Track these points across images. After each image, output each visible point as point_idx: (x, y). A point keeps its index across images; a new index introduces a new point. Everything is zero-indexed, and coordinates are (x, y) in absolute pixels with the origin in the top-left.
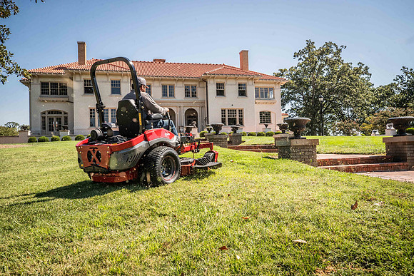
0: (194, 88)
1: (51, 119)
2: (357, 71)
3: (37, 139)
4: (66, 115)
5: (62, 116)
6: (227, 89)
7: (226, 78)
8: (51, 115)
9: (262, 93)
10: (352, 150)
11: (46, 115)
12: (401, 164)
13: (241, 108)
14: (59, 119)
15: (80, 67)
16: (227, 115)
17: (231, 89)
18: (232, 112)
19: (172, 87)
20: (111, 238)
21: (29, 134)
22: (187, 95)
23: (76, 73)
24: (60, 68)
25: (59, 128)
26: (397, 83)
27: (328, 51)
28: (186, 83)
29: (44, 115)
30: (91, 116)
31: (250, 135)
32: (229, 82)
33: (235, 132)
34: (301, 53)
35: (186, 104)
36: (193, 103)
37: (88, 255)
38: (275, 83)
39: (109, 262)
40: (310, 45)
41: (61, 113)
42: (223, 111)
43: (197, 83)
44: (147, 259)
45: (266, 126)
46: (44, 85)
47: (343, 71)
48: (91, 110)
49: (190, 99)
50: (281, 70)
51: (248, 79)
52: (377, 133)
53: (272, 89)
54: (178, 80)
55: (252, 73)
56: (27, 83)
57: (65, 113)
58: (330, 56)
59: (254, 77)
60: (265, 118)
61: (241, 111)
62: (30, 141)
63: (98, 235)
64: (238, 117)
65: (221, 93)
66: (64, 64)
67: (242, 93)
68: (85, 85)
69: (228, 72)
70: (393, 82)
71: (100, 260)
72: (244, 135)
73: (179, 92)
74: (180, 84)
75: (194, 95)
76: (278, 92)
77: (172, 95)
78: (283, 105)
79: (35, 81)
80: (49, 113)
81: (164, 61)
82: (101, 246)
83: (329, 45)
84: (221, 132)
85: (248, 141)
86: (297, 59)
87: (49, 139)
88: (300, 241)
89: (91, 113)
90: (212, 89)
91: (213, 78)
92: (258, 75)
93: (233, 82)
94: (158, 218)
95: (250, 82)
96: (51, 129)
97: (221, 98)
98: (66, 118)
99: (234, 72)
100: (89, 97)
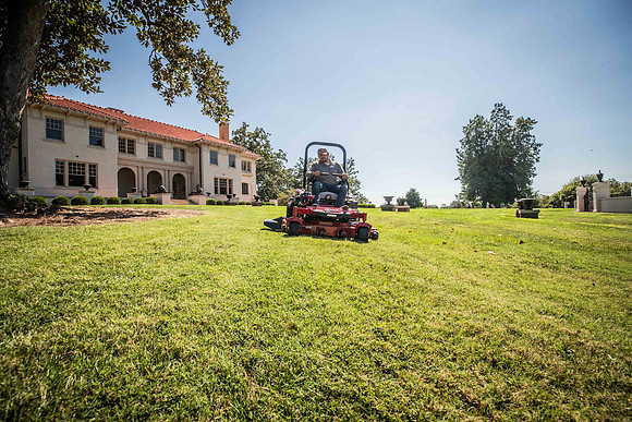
0: (183, 151)
6: (220, 158)
7: (219, 147)
13: (230, 178)
16: (219, 183)
17: (223, 159)
18: (223, 181)
19: (160, 147)
22: (176, 158)
23: (34, 107)
28: (174, 145)
30: (57, 171)
32: (221, 151)
35: (175, 169)
36: (179, 168)
42: (216, 179)
43: (186, 147)
48: (57, 162)
49: (181, 164)
53: (249, 163)
54: (169, 140)
60: (245, 188)
61: (230, 181)
64: (228, 187)
65: (214, 161)
67: (233, 165)
68: (48, 125)
73: (168, 155)
74: (168, 145)
75: (183, 160)
76: (254, 167)
77: (160, 156)
81: (122, 112)
89: (57, 167)
90: (206, 156)
91: (208, 145)
93: (225, 152)
95: (238, 154)
97: (214, 167)
100: (55, 144)
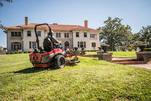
0: (68, 34)
1: (15, 46)
2: (127, 28)
3: (9, 53)
4: (20, 44)
5: (19, 44)
6: (80, 35)
7: (79, 30)
8: (15, 44)
9: (93, 36)
10: (125, 57)
11: (13, 44)
12: (142, 61)
13: (85, 41)
14: (18, 46)
15: (26, 26)
16: (80, 44)
17: (81, 34)
18: (82, 43)
19: (60, 34)
20: (37, 90)
21: (7, 51)
22: (65, 36)
23: (24, 29)
24: (18, 27)
25: (18, 49)
26: (141, 32)
27: (116, 21)
28: (65, 32)
29: (12, 44)
30: (30, 44)
31: (88, 51)
32: (81, 32)
33: (83, 50)
34: (106, 21)
35: (65, 40)
36: (67, 39)
37: (28, 96)
38: (97, 32)
39: (35, 99)
40: (110, 18)
41: (19, 43)
42: (78, 42)
43: (69, 32)
44: (50, 97)
45: (94, 48)
46: (12, 33)
47: (122, 28)
48: (30, 42)
49: (67, 38)
50: (99, 28)
51: (87, 31)
52: (134, 50)
53: (96, 34)
54: (62, 31)
55: (89, 29)
56: (6, 32)
57: (20, 43)
58: (117, 23)
59: (90, 30)
60: (94, 45)
61: (85, 43)
62: (7, 54)
63: (32, 89)
64: (84, 45)
65: (77, 36)
66: (20, 25)
67: (85, 36)
68: (28, 33)
69: (80, 28)
70: (139, 32)
71: (32, 98)
72: (86, 51)
73: (63, 36)
74: (63, 33)
75: (68, 37)
76: (98, 36)
77: (60, 36)
78: (100, 40)
79: (9, 31)
80: (14, 43)
81: (57, 24)
82: (33, 93)
83: (117, 19)
84: (77, 50)
85: (87, 53)
86: (105, 23)
87: (14, 53)
88: (106, 90)
89: (30, 43)
90: (74, 34)
91: (75, 30)
92: (91, 29)
93: (82, 32)
94: (54, 82)
95: (88, 32)
96: (15, 49)
97: (78, 38)
98: (20, 45)
99: (82, 28)
100: (29, 37)
